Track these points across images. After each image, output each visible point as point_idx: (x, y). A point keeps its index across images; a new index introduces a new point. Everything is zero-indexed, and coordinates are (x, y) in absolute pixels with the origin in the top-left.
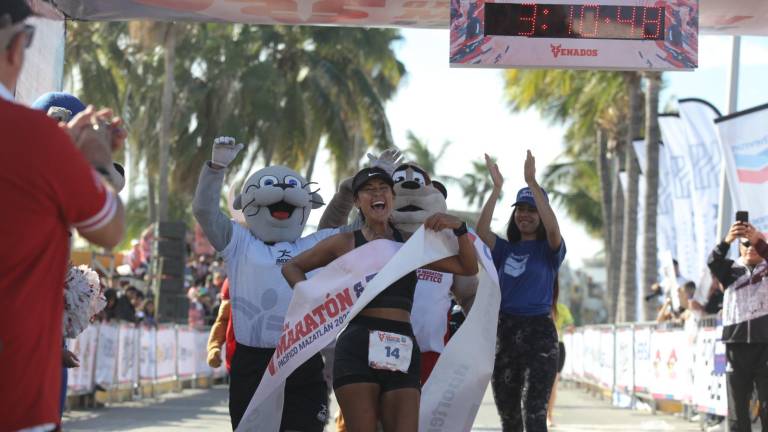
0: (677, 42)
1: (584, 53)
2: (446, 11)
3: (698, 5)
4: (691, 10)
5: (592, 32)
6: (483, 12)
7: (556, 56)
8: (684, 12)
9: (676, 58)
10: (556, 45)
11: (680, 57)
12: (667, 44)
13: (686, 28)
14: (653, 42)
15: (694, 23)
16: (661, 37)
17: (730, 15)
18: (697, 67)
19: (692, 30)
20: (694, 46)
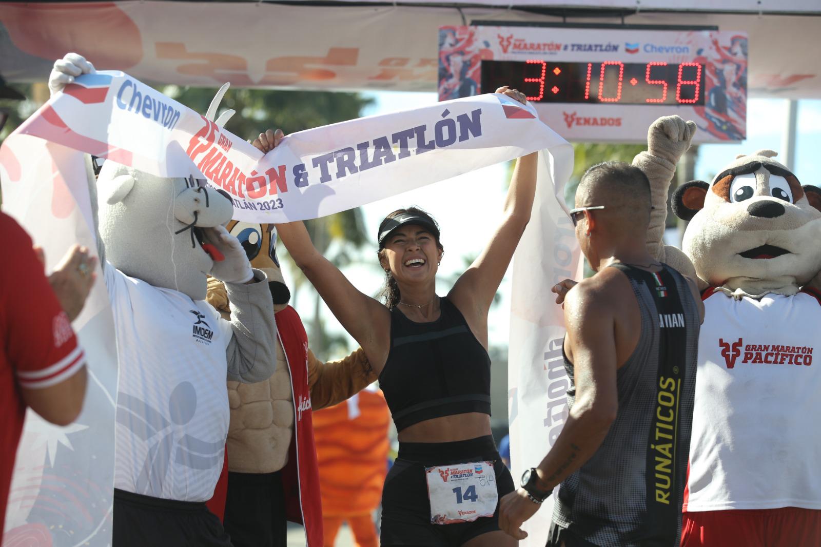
0: (720, 108)
1: (605, 122)
2: (433, 71)
3: (746, 62)
4: (739, 68)
5: (615, 97)
6: (479, 73)
7: (569, 125)
8: (729, 70)
9: (720, 128)
10: (570, 112)
11: (724, 127)
12: (708, 110)
13: (731, 91)
14: (691, 108)
15: (741, 84)
16: (701, 102)
17: (785, 75)
18: (745, 138)
19: (740, 93)
20: (742, 111)
